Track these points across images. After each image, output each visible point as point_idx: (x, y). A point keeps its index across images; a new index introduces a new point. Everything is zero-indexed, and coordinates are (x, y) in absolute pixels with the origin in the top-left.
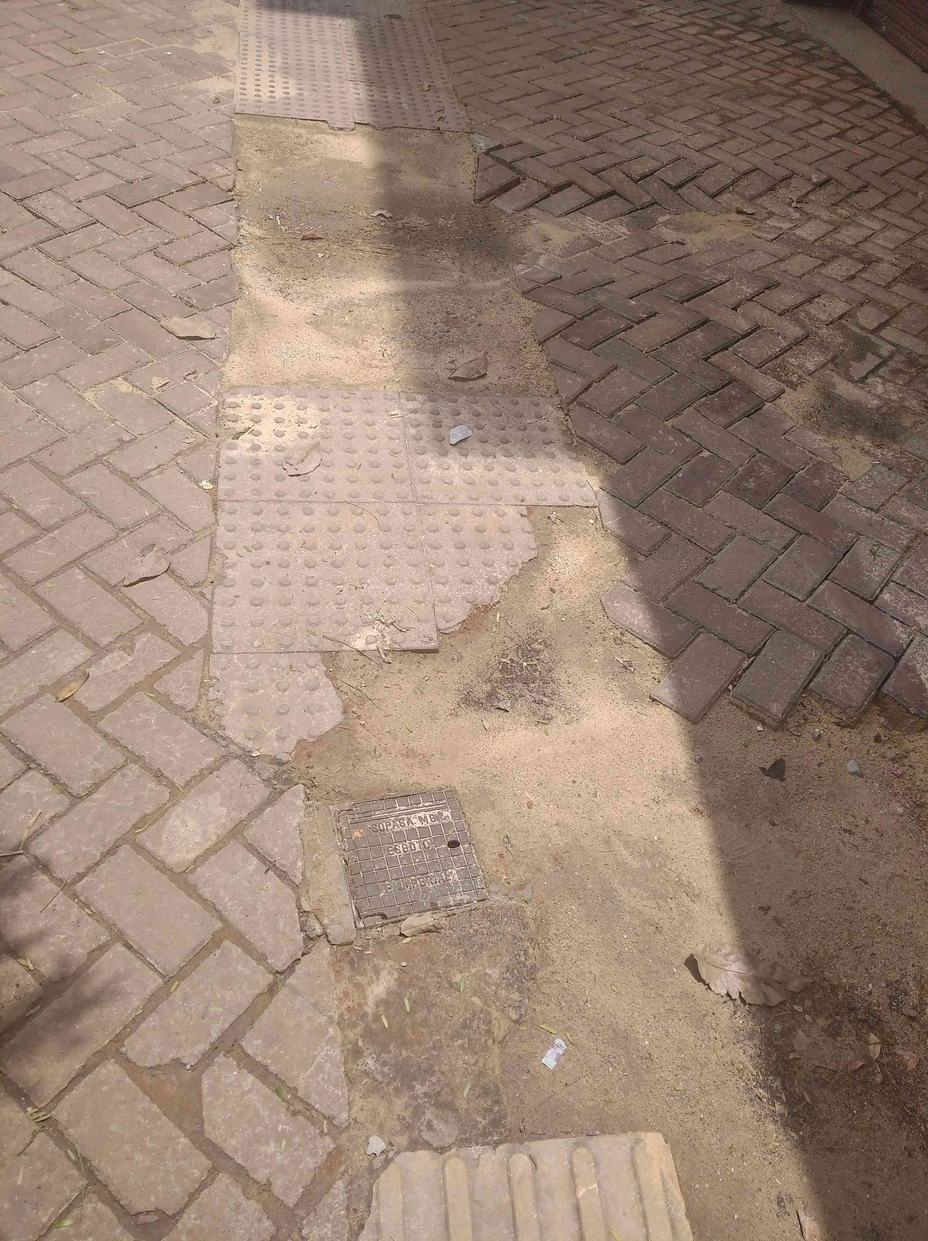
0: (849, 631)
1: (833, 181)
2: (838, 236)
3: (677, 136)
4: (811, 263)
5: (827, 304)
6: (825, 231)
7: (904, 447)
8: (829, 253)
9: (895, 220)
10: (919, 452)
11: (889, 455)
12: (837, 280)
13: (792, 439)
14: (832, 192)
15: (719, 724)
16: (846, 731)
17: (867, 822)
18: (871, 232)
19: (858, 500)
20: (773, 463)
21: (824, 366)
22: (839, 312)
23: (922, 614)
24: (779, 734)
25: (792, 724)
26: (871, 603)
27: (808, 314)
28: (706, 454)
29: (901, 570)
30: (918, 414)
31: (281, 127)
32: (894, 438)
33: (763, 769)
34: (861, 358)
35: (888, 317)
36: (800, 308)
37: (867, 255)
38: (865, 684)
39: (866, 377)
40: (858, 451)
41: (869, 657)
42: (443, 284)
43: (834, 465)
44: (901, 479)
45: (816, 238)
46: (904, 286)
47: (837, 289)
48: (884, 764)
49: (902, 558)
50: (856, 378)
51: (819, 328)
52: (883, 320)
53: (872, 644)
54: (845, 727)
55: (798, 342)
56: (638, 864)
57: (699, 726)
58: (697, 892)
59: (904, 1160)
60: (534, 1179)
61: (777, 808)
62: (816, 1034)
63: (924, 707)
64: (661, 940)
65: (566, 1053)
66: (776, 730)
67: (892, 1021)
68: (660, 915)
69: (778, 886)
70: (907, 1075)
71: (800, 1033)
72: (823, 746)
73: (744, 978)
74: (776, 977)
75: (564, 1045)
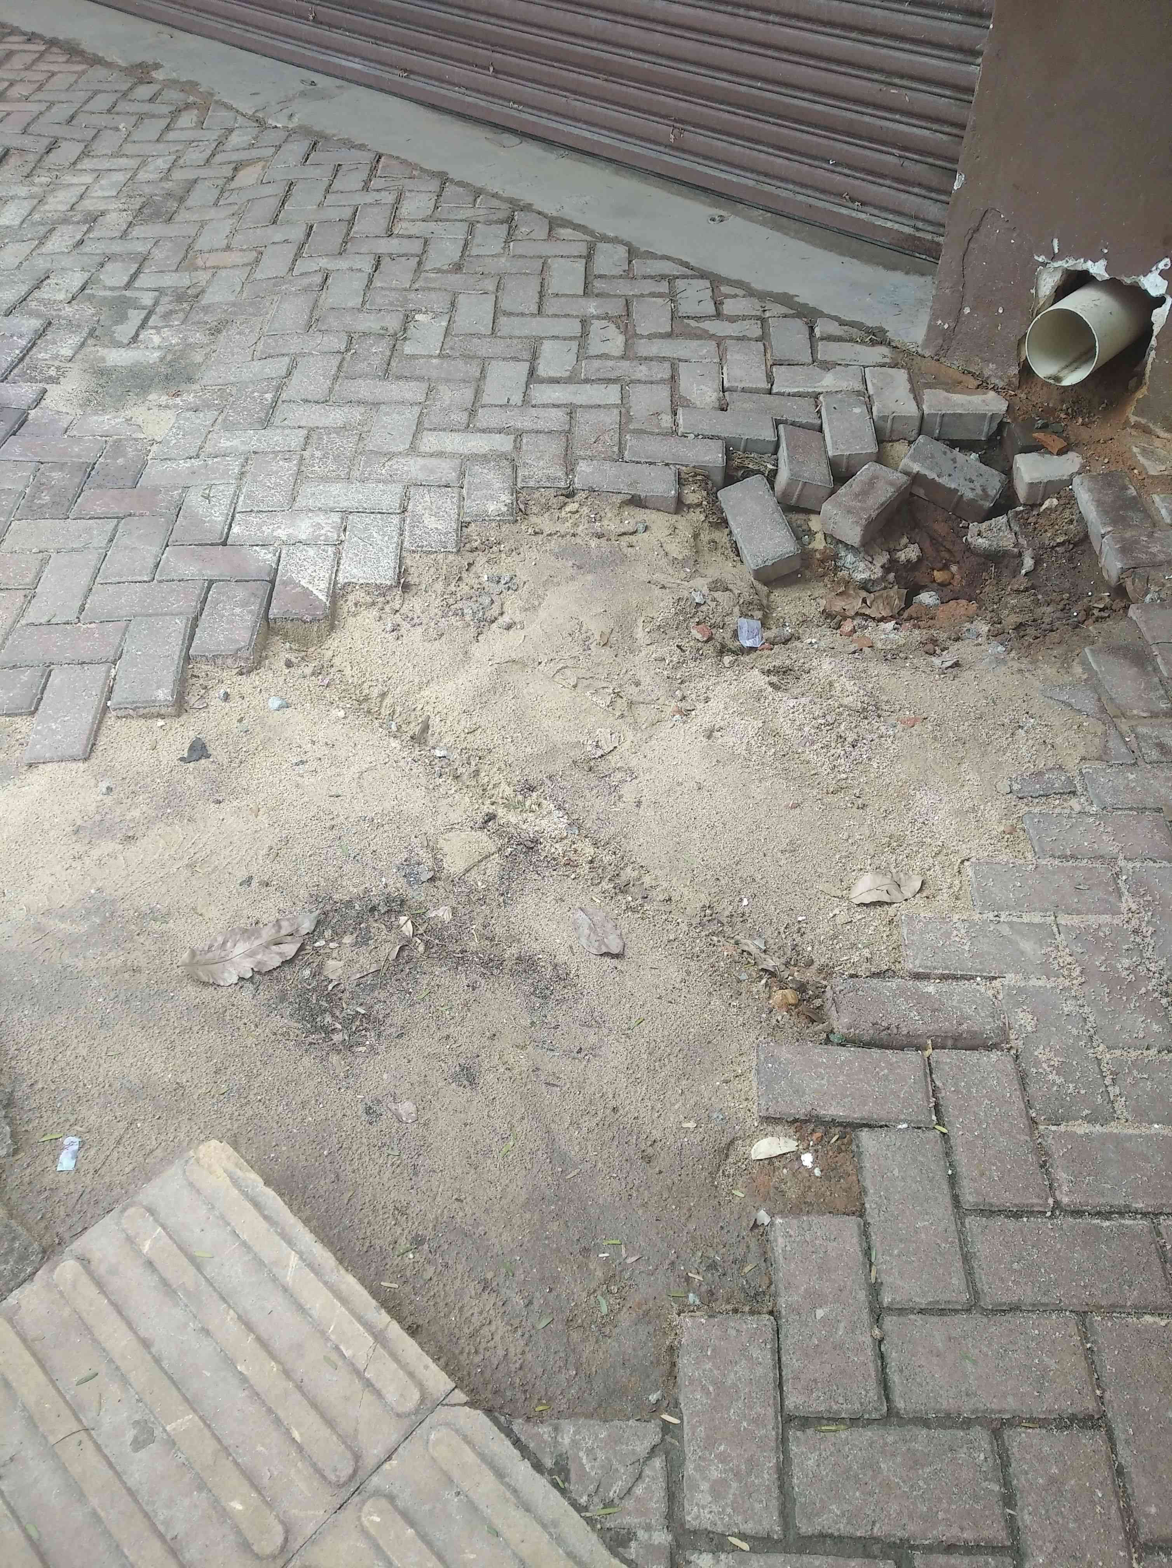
0: (211, 582)
1: (12, 151)
2: (47, 207)
4: (26, 248)
5: (59, 282)
6: (30, 208)
7: (203, 382)
8: (42, 230)
9: (107, 165)
10: (220, 381)
11: (191, 398)
12: (63, 252)
13: (75, 433)
14: (19, 163)
15: (115, 745)
16: (253, 675)
17: (313, 743)
18: (84, 188)
19: (173, 456)
20: (62, 466)
21: (83, 344)
22: (77, 284)
23: (279, 527)
24: (184, 717)
25: (192, 699)
26: (224, 544)
27: (41, 301)
29: (241, 498)
30: (207, 345)
32: (190, 380)
33: (182, 759)
34: (122, 318)
35: (137, 265)
36: (29, 298)
37: (89, 213)
38: (246, 621)
39: (137, 335)
40: (155, 410)
41: (240, 593)
43: (134, 436)
44: (212, 414)
45: (20, 220)
46: (142, 227)
47: (66, 262)
48: (307, 682)
49: (239, 487)
50: (126, 341)
51: (60, 310)
52: (132, 271)
53: (241, 581)
54: (249, 672)
55: (40, 334)
56: (84, 928)
57: (93, 760)
58: (164, 911)
59: (470, 996)
60: (90, 1273)
61: (216, 785)
62: (347, 953)
63: (316, 608)
64: (143, 978)
65: (82, 1144)
66: (179, 716)
67: (416, 895)
68: (132, 957)
69: (252, 853)
70: (447, 928)
71: (331, 963)
72: (235, 702)
73: (252, 954)
74: (284, 932)
75: (77, 1140)
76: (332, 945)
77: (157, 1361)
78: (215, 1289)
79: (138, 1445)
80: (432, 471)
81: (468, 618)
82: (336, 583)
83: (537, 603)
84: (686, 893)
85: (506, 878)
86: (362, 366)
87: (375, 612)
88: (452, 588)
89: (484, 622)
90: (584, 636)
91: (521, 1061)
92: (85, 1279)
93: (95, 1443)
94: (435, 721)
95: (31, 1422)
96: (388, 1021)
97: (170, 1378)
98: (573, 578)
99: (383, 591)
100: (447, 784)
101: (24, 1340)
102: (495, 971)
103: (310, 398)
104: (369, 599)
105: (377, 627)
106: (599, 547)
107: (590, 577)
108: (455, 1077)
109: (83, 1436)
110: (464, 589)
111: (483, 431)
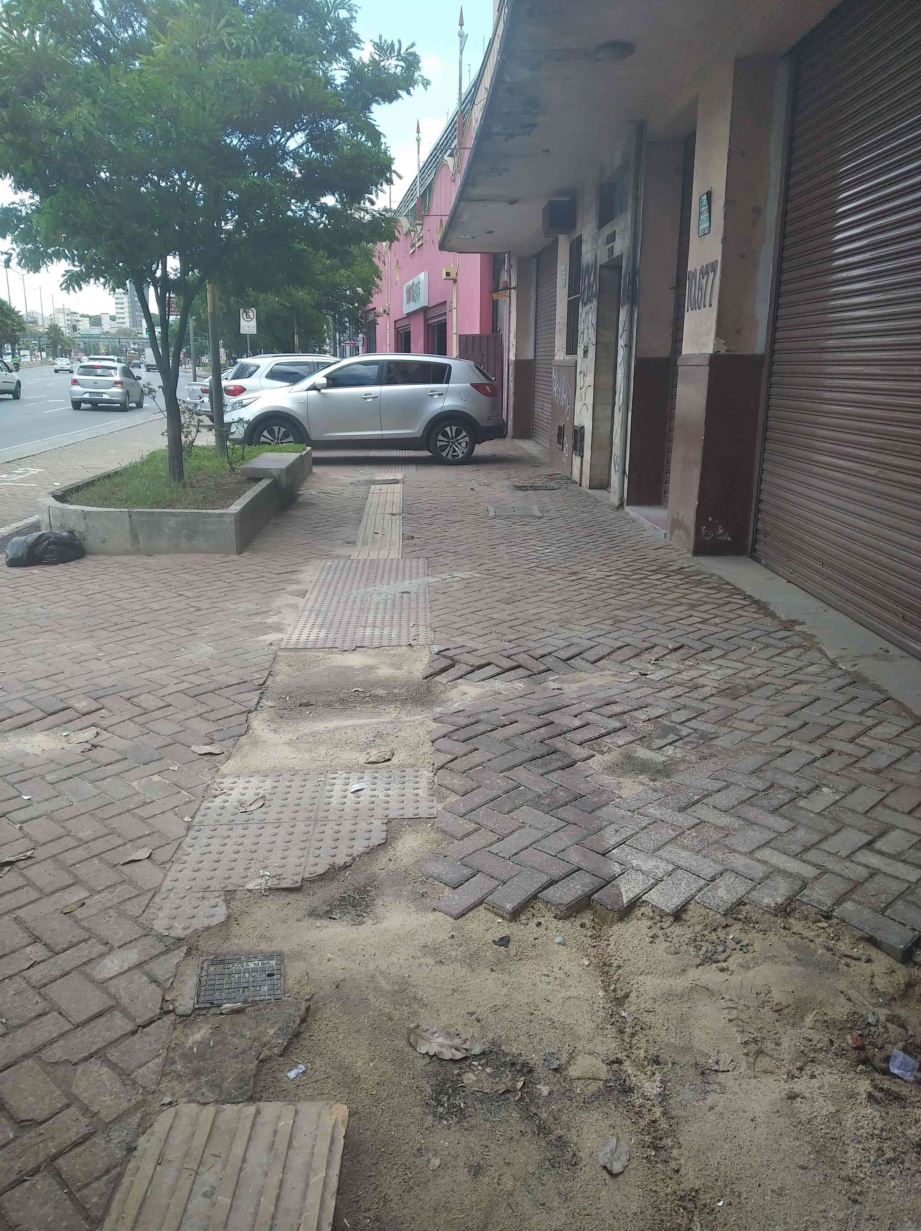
0: (580, 869)
1: (685, 647)
2: (679, 676)
3: (577, 633)
4: (650, 691)
5: (650, 711)
7: (672, 779)
8: (666, 686)
9: (728, 664)
10: (681, 782)
11: (659, 784)
12: (666, 698)
13: (589, 779)
14: (683, 653)
15: (474, 919)
16: (561, 921)
17: (561, 969)
18: (707, 672)
19: (622, 806)
20: (568, 791)
21: (632, 742)
22: (657, 714)
23: (637, 859)
24: (513, 924)
25: (523, 917)
26: (604, 855)
27: (631, 716)
28: (522, 788)
29: (633, 839)
30: (693, 763)
31: (307, 653)
32: (668, 776)
33: (494, 941)
34: (664, 737)
35: (696, 715)
36: (627, 713)
37: (698, 684)
39: (664, 747)
40: (637, 783)
41: (587, 880)
42: (383, 720)
43: (614, 791)
44: (661, 795)
45: (661, 678)
46: (717, 698)
47: (662, 703)
48: (584, 939)
49: (637, 833)
50: (655, 748)
51: (637, 723)
52: (691, 717)
53: (593, 875)
54: (560, 919)
55: (616, 731)
56: (389, 988)
57: (458, 921)
58: (426, 1003)
59: (517, 1137)
60: (255, 1118)
61: (499, 962)
62: (483, 1075)
63: (617, 905)
64: (390, 1024)
65: (304, 1072)
66: (511, 922)
67: (541, 1071)
68: (394, 1012)
69: (485, 1002)
70: (538, 1097)
71: (471, 1075)
72: (541, 930)
73: (442, 1046)
74: (464, 1046)
75: (304, 1069)
76: (480, 1068)
77: (241, 1170)
78: (285, 1162)
79: (205, 1195)
80: (750, 868)
81: (701, 953)
82: (641, 897)
83: (751, 966)
84: (690, 1174)
85: (596, 1096)
86: (765, 802)
87: (649, 923)
88: (706, 933)
89: (709, 959)
90: (766, 999)
91: (508, 1184)
92: (251, 1119)
93: (194, 1181)
94: (633, 995)
95: (186, 1154)
96: (469, 1119)
97: (238, 1181)
98: (789, 964)
99: (663, 915)
100: (611, 1031)
101: (213, 1123)
102: (541, 1136)
103: (718, 807)
104: (651, 915)
105: (645, 931)
106: (823, 955)
107: (800, 969)
108: (470, 1167)
109: (194, 1173)
110: (714, 936)
111: (804, 862)
